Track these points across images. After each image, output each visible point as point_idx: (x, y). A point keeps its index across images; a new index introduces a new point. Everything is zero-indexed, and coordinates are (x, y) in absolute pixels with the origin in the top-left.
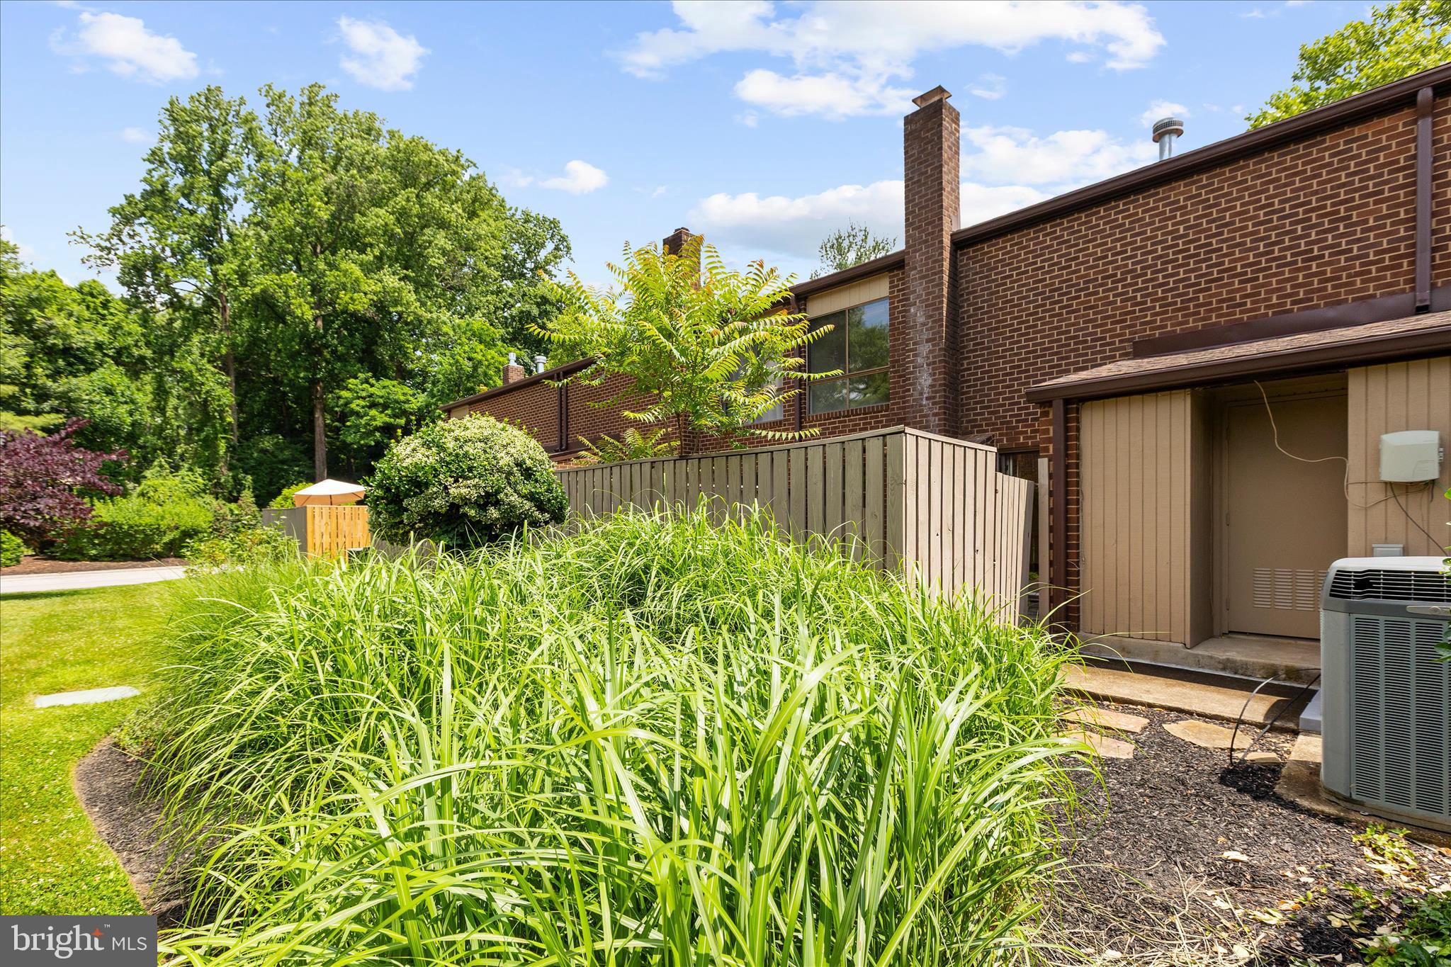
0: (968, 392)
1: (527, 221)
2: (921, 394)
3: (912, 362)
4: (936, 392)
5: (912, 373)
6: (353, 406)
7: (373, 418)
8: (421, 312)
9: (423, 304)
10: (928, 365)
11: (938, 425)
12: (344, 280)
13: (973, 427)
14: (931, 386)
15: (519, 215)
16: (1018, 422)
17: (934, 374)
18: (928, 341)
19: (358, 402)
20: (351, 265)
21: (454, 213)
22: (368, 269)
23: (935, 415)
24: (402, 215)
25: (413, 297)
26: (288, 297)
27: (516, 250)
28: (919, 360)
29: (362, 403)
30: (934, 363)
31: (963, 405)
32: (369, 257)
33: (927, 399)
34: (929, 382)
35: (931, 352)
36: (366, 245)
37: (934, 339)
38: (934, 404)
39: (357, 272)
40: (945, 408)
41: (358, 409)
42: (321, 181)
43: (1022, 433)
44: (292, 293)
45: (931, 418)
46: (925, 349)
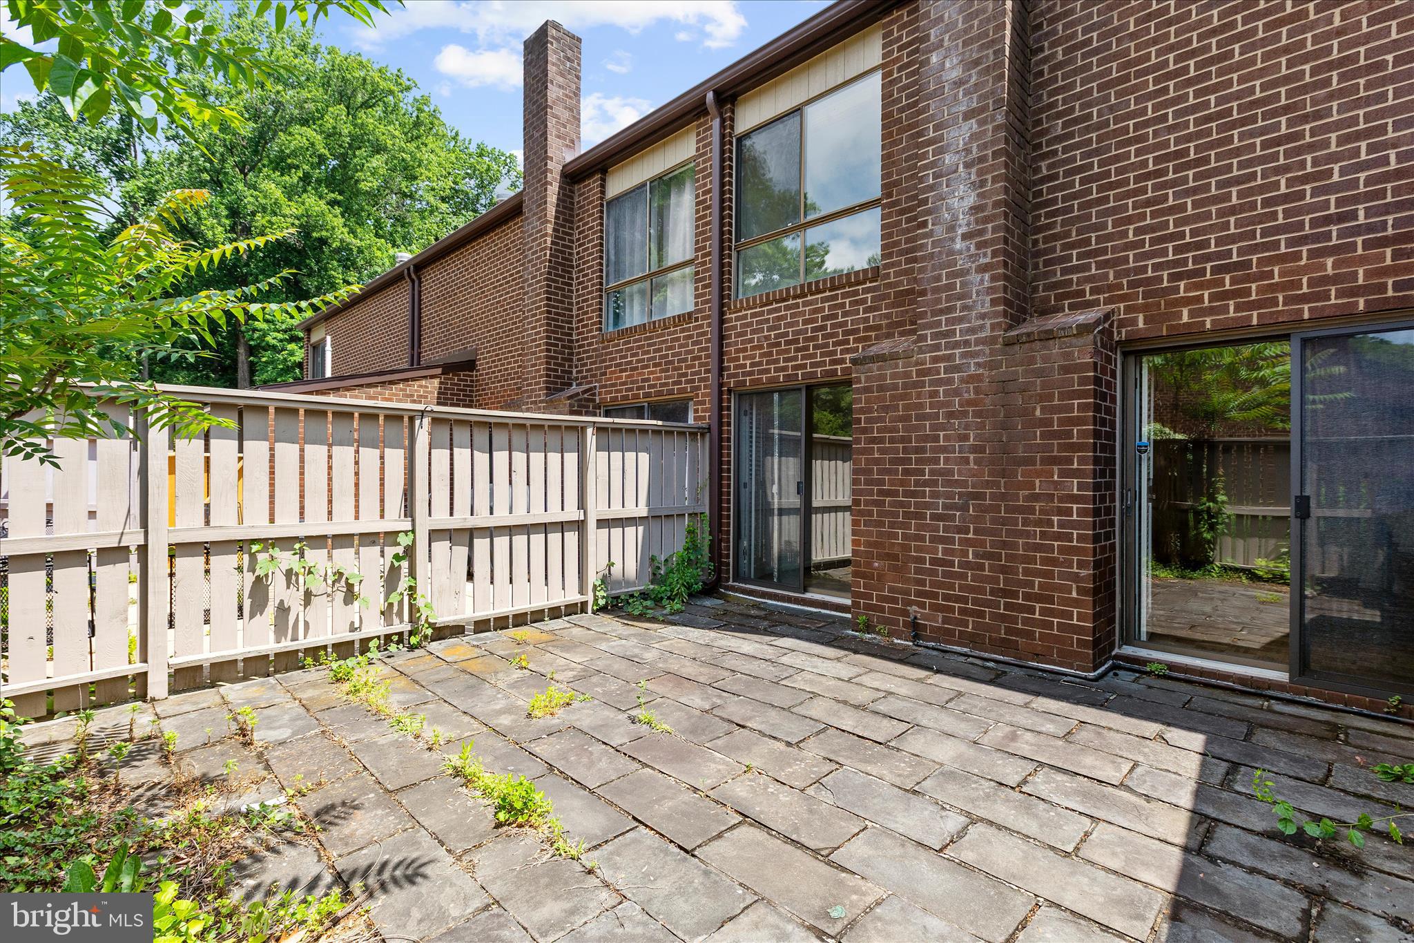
0: (1051, 226)
1: (481, 155)
2: (952, 228)
3: (933, 165)
4: (986, 220)
5: (931, 188)
6: (269, 339)
7: (292, 354)
8: (349, 239)
9: (352, 232)
10: (967, 166)
11: (991, 290)
12: (263, 201)
13: (1060, 297)
14: (975, 209)
15: (473, 148)
16: (1174, 277)
17: (983, 183)
18: (967, 116)
19: (275, 334)
20: (271, 187)
21: (391, 135)
22: (290, 193)
23: (983, 269)
24: (331, 135)
25: (340, 221)
26: (200, 219)
27: (470, 185)
28: (948, 159)
29: (280, 336)
30: (982, 159)
31: (1037, 254)
32: (293, 178)
33: (965, 237)
34: (971, 200)
35: (974, 137)
36: (290, 167)
37: (983, 109)
38: (979, 246)
39: (278, 193)
40: (1006, 253)
41: (274, 342)
42: (246, 96)
43: (1187, 301)
44: (204, 213)
45: (975, 277)
46: (961, 134)
